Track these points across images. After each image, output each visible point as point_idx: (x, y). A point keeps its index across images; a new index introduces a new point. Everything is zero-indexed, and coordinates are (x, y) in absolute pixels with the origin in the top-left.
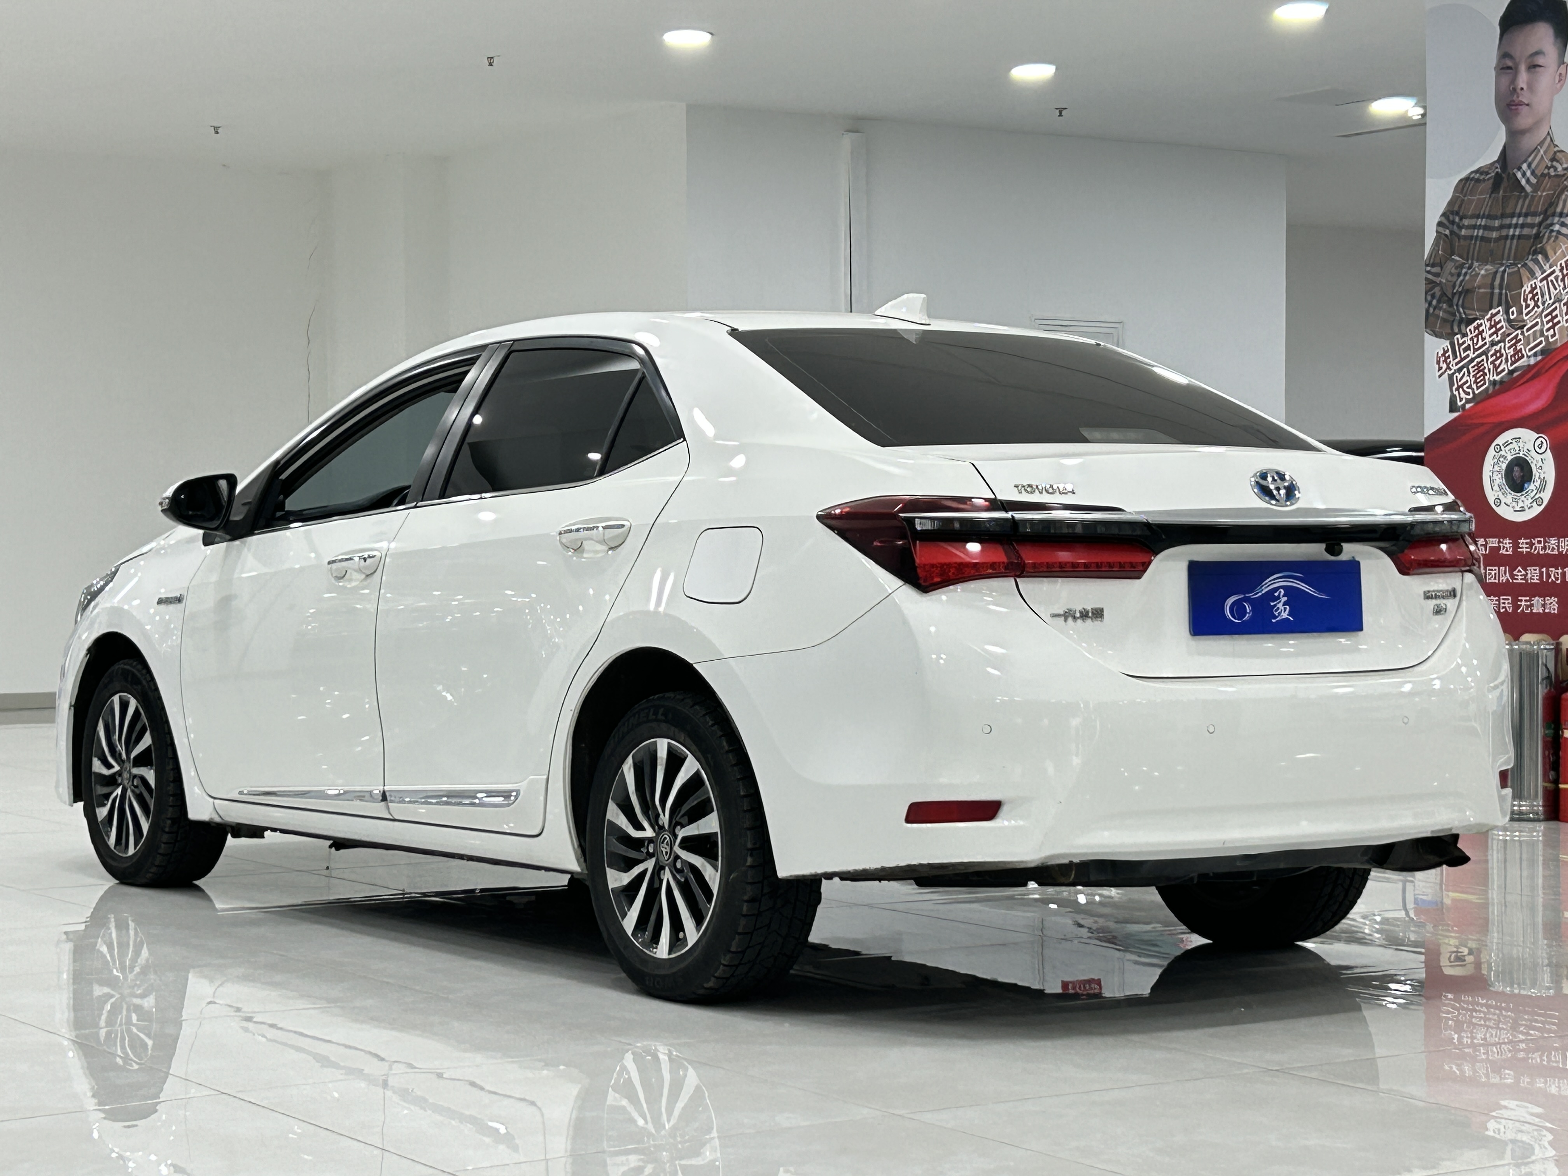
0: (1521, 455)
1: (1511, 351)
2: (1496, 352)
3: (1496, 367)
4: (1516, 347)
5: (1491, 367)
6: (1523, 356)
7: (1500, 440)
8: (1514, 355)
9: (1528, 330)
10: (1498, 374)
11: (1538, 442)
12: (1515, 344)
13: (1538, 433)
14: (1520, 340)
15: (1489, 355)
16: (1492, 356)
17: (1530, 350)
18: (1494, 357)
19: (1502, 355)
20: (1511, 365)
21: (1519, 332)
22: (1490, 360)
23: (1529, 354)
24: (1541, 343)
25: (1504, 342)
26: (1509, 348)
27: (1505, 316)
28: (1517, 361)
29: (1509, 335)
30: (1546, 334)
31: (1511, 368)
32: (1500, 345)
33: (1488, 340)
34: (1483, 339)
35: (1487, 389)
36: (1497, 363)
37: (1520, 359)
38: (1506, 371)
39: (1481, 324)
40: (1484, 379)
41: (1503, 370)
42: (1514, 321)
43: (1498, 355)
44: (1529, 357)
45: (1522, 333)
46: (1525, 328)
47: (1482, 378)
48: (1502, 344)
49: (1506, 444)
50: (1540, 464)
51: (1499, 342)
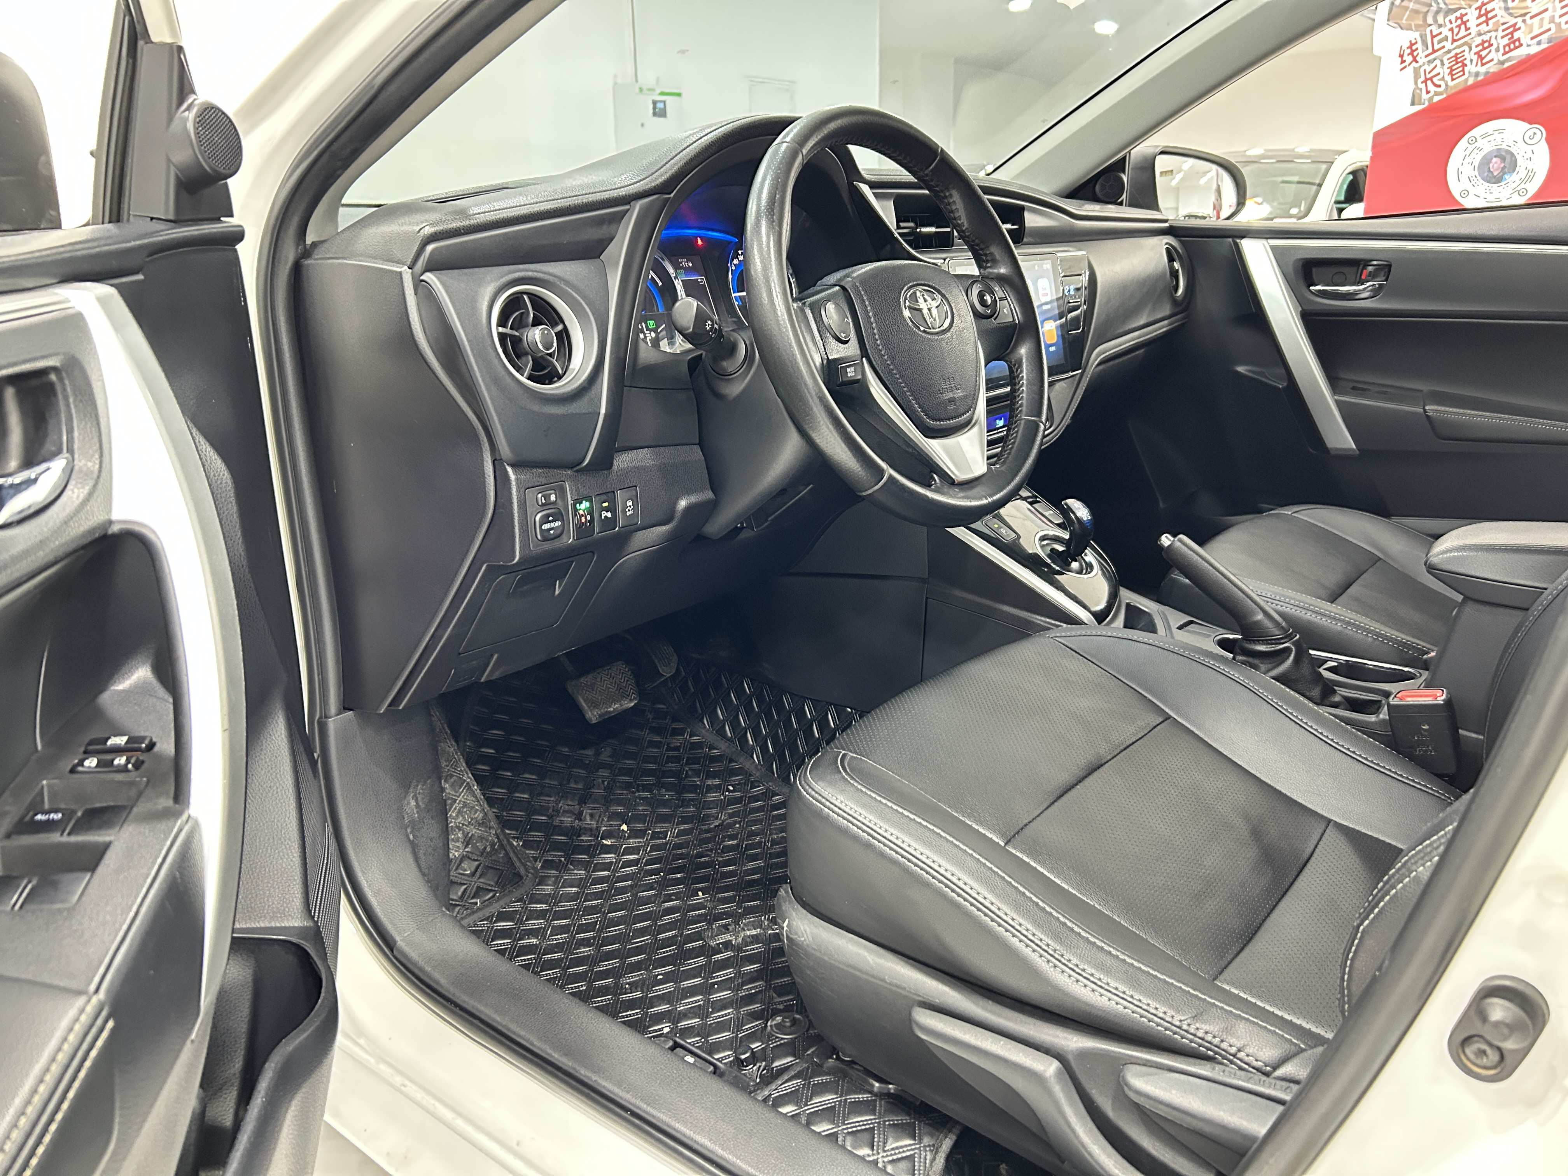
0: (1504, 146)
1: (1506, 41)
2: (1483, 42)
3: (1481, 58)
4: (1512, 37)
5: (1475, 58)
6: (1521, 45)
7: (1477, 132)
8: (1509, 45)
9: (1532, 18)
10: (1483, 65)
11: (1531, 132)
12: (1512, 33)
13: (1530, 123)
14: (1519, 29)
15: (1473, 46)
16: (1477, 46)
17: (1532, 38)
18: (1480, 48)
19: (1491, 45)
20: (1503, 55)
21: (1520, 19)
22: (1475, 50)
23: (1530, 42)
24: (1549, 30)
25: (1497, 30)
26: (1502, 37)
27: (1502, 5)
28: (1511, 50)
29: (1503, 24)
30: (1557, 20)
31: (1502, 58)
32: (1489, 35)
33: (1474, 30)
34: (1467, 29)
35: (1467, 80)
36: (1483, 53)
37: (1516, 48)
38: (1495, 61)
39: (1466, 14)
40: (1463, 70)
41: (1492, 60)
42: (1513, 8)
43: (1486, 45)
44: (1528, 46)
45: (1524, 21)
46: (1527, 17)
47: (1461, 69)
48: (1493, 34)
49: (1485, 136)
50: (1529, 154)
51: (1489, 32)
